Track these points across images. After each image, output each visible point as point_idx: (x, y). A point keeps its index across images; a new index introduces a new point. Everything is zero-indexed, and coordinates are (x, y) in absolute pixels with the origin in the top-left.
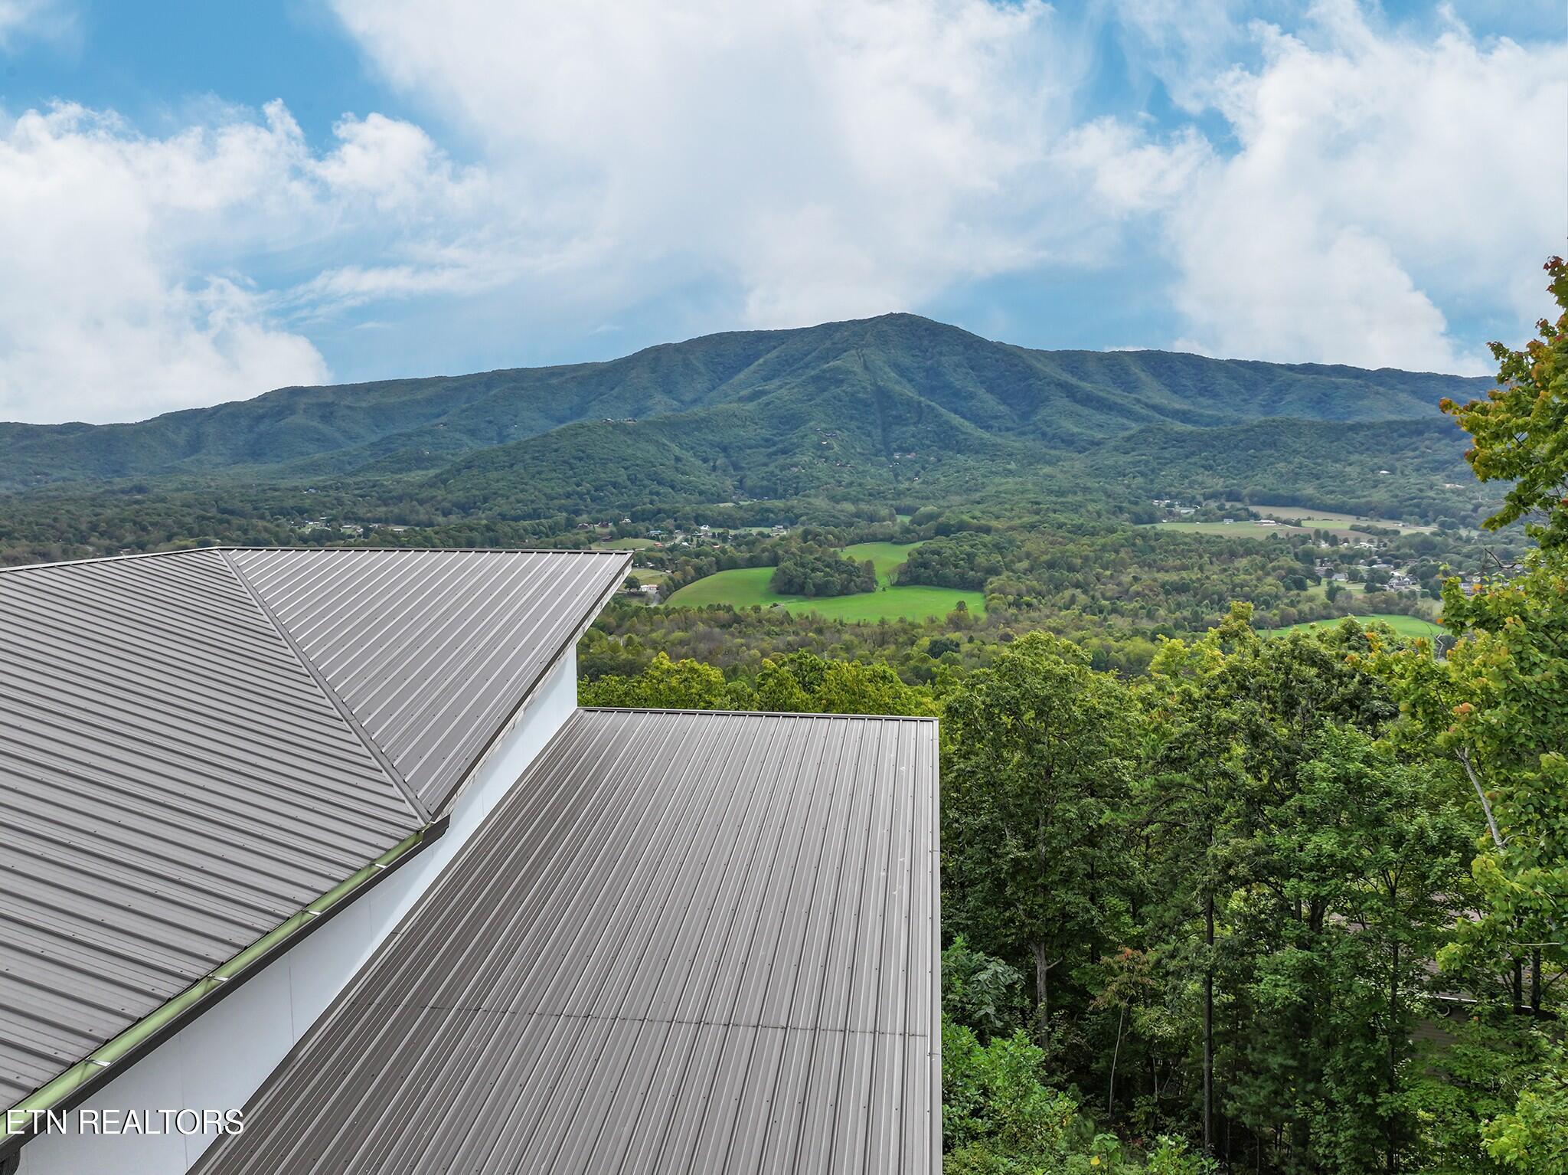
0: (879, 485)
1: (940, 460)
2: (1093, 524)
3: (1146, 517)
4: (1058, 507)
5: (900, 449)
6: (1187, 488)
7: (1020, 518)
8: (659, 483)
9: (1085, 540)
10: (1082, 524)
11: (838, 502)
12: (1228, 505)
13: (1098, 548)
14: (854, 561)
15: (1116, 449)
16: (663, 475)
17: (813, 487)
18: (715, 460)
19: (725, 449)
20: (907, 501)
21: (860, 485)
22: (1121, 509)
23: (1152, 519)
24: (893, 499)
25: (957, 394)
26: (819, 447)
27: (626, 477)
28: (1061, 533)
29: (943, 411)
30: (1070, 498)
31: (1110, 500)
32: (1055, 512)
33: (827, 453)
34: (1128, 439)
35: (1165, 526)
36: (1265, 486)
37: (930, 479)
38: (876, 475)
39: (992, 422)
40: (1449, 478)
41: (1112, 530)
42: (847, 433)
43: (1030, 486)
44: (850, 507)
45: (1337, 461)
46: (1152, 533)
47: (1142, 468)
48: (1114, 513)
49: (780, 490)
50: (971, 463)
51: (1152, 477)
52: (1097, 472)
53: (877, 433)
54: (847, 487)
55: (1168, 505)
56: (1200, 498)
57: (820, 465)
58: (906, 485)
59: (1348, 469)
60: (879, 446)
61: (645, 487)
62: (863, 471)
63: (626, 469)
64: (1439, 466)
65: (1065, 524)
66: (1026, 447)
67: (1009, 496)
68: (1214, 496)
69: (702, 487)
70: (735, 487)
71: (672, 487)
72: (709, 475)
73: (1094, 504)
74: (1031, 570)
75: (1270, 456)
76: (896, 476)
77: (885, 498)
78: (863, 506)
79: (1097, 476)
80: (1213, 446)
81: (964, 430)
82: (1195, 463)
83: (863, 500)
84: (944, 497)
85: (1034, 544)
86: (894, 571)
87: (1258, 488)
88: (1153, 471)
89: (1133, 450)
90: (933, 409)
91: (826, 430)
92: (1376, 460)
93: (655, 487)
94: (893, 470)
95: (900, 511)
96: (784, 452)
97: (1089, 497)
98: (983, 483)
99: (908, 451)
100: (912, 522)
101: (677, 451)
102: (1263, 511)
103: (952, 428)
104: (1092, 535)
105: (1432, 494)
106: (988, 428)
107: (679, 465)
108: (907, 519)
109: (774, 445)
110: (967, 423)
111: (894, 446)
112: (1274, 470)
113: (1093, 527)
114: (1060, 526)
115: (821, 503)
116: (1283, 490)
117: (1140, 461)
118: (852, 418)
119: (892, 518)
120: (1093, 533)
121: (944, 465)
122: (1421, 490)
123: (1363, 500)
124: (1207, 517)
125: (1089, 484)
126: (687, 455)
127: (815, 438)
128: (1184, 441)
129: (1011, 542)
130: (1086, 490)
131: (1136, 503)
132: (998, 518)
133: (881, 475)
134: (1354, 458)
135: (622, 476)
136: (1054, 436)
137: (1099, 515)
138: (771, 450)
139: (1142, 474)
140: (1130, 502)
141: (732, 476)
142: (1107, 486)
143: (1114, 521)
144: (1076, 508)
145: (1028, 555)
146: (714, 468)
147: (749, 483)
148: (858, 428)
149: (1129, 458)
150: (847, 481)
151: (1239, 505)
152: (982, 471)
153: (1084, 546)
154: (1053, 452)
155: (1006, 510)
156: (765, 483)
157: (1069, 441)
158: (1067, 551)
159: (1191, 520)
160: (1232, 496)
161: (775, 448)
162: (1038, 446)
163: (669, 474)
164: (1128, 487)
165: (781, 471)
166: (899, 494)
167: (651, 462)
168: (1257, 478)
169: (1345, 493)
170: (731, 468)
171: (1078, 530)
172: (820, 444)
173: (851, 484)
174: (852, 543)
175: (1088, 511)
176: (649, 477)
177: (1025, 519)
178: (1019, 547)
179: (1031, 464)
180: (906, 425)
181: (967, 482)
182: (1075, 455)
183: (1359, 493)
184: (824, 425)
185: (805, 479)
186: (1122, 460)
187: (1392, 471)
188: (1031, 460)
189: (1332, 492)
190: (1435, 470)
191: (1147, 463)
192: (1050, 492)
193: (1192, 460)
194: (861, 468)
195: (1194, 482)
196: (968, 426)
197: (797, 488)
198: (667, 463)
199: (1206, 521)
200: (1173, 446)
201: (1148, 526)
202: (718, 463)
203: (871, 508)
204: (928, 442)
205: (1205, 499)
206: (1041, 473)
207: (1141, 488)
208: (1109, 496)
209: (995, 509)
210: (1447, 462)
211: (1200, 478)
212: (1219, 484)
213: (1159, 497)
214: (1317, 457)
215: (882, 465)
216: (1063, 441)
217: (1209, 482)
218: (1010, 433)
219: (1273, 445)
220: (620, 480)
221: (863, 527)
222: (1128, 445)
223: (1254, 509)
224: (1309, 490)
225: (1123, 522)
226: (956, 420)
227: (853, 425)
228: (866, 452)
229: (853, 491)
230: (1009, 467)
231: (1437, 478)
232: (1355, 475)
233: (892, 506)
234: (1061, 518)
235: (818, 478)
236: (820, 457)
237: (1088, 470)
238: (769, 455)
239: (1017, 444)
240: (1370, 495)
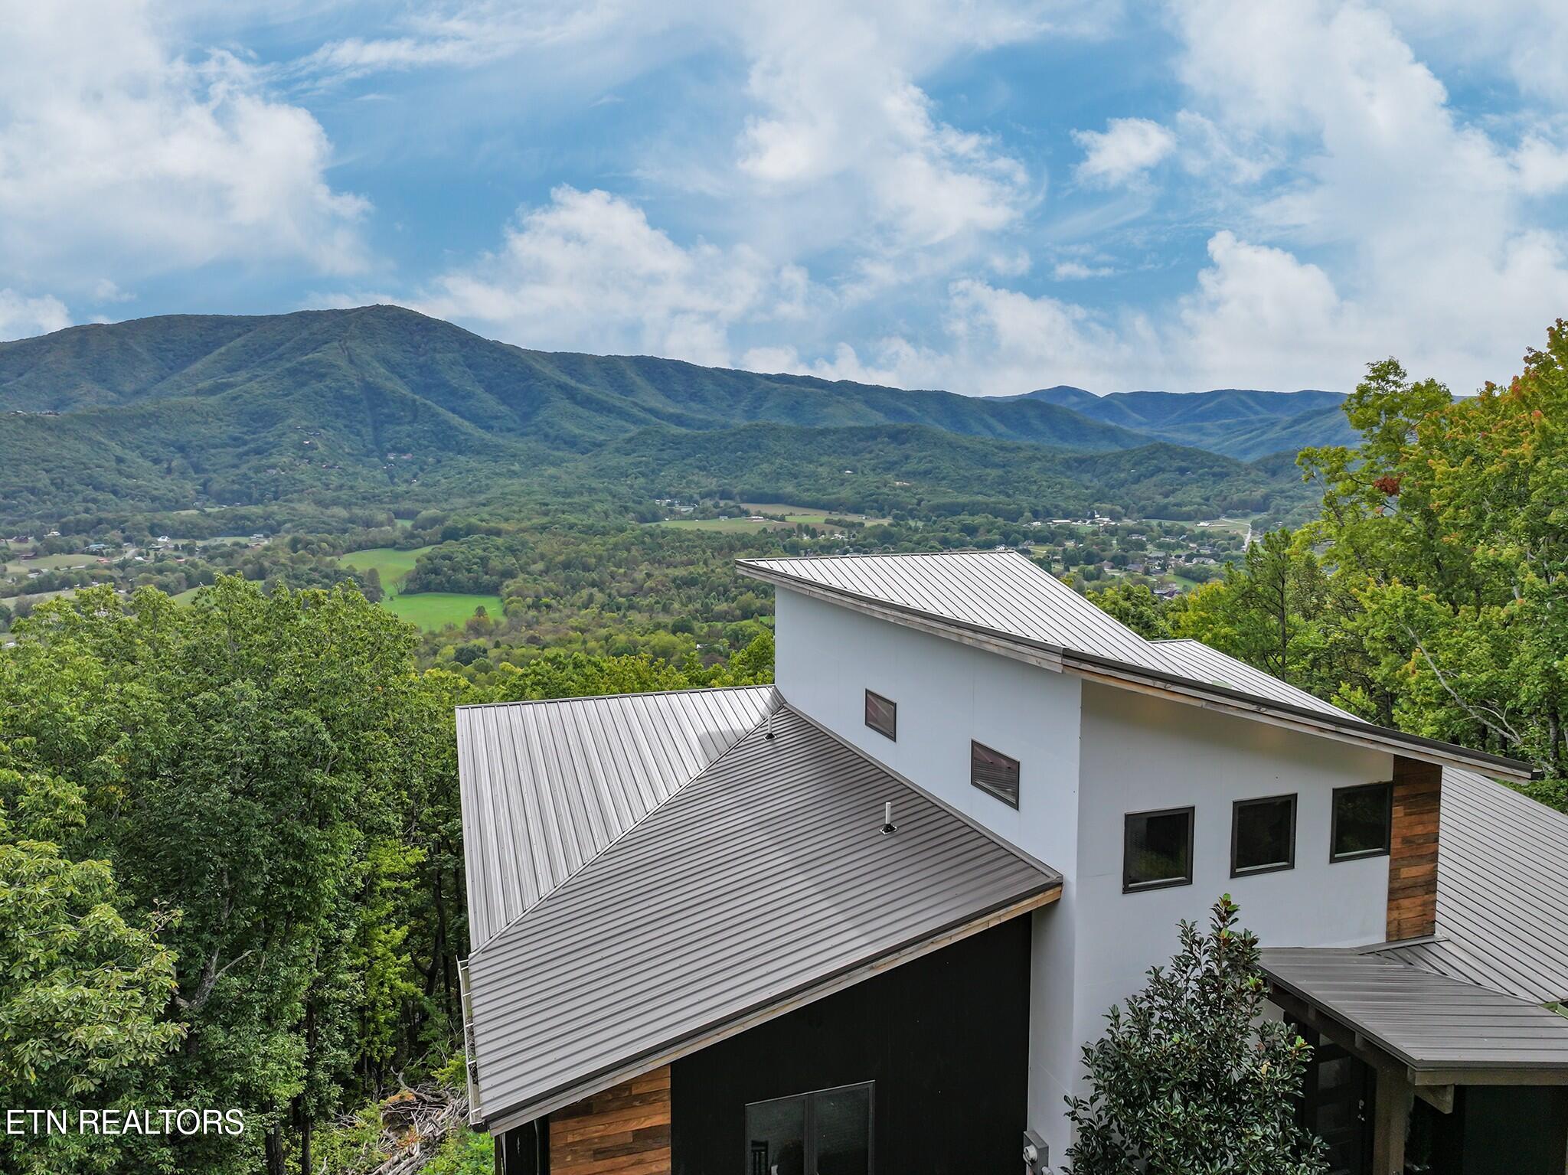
0: (373, 488)
1: (439, 461)
2: (602, 524)
3: (649, 516)
4: (566, 507)
5: (394, 449)
6: (684, 488)
7: (529, 519)
8: (96, 488)
9: (597, 540)
10: (593, 525)
11: (327, 507)
12: (722, 503)
13: (611, 547)
14: (355, 570)
15: (617, 450)
16: (102, 479)
17: (295, 491)
18: (170, 462)
19: (181, 449)
20: (406, 505)
21: (351, 488)
22: (626, 509)
23: (656, 518)
24: (391, 502)
25: (453, 392)
26: (300, 446)
27: (48, 481)
28: (574, 533)
29: (441, 410)
30: (576, 499)
31: (616, 500)
32: (563, 512)
33: (309, 454)
34: (629, 441)
35: (668, 524)
36: (752, 485)
37: (430, 481)
38: (369, 477)
39: (492, 423)
40: (898, 477)
41: (622, 530)
42: (332, 432)
43: (536, 488)
44: (341, 512)
45: (810, 462)
46: (658, 531)
47: (643, 469)
48: (620, 513)
49: (256, 495)
50: (473, 464)
51: (653, 477)
52: (601, 472)
53: (368, 432)
54: (335, 490)
55: (669, 504)
56: (696, 497)
57: (303, 467)
58: (403, 488)
59: (820, 469)
60: (370, 446)
61: (76, 493)
62: (354, 473)
63: (47, 471)
64: (890, 467)
65: (576, 525)
66: (529, 448)
67: (516, 498)
68: (709, 495)
69: (155, 493)
70: (198, 492)
71: (115, 493)
72: (162, 478)
73: (600, 504)
74: (546, 571)
75: (755, 458)
76: (392, 478)
77: (381, 501)
78: (358, 511)
79: (601, 477)
80: (706, 448)
81: (463, 430)
82: (691, 465)
83: (356, 504)
84: (446, 500)
85: (546, 545)
86: (401, 579)
87: (747, 487)
88: (653, 471)
89: (634, 451)
90: (430, 408)
91: (307, 429)
92: (841, 461)
93: (90, 492)
94: (388, 472)
95: (399, 515)
96: (258, 452)
97: (595, 497)
98: (487, 485)
99: (403, 451)
100: (415, 527)
101: (119, 451)
102: (752, 508)
103: (451, 428)
104: (604, 534)
105: (885, 490)
106: (489, 428)
107: (123, 467)
108: (408, 524)
109: (245, 443)
110: (466, 423)
111: (388, 446)
112: (759, 471)
113: (604, 527)
114: (571, 527)
115: (306, 508)
116: (768, 489)
117: (641, 462)
118: (337, 416)
119: (390, 522)
120: (604, 533)
121: (445, 466)
122: (878, 488)
123: (833, 497)
124: (705, 515)
125: (593, 485)
126: (130, 455)
127: (296, 437)
128: (680, 443)
129: (524, 544)
130: (592, 490)
131: (640, 503)
132: (507, 520)
133: (374, 477)
134: (824, 459)
135: (44, 480)
136: (556, 438)
137: (607, 516)
138: (240, 450)
139: (643, 474)
140: (634, 501)
141: (193, 479)
142: (611, 486)
143: (621, 521)
144: (584, 508)
145: (542, 557)
146: (169, 471)
147: (215, 487)
148: (345, 426)
149: (630, 459)
150: (335, 484)
151: (731, 503)
152: (486, 472)
153: (596, 546)
154: (556, 453)
155: (514, 512)
156: (236, 487)
157: (572, 443)
158: (582, 551)
159: (691, 518)
160: (725, 495)
161: (246, 448)
162: (542, 448)
163: (109, 478)
164: (631, 487)
165: (256, 473)
166: (396, 497)
167: (82, 463)
168: (745, 478)
169: (818, 491)
170: (191, 471)
171: (590, 531)
172: (302, 444)
173: (341, 487)
174: (349, 550)
175: (596, 511)
176: (81, 481)
177: (534, 521)
178: (532, 549)
179: (535, 465)
180: (399, 424)
181: (470, 484)
182: (578, 456)
183: (830, 490)
184: (305, 423)
185: (285, 482)
186: (624, 461)
187: (855, 471)
188: (536, 461)
189: (808, 490)
190: (887, 470)
191: (647, 464)
192: (557, 493)
193: (688, 461)
194: (351, 470)
195: (692, 481)
196: (467, 426)
197: (276, 492)
198: (106, 464)
199: (704, 518)
200: (670, 448)
201: (653, 525)
202: (174, 464)
203: (367, 512)
204: (426, 443)
205: (702, 498)
206: (546, 474)
207: (644, 489)
208: (614, 496)
209: (503, 511)
210: (896, 463)
211: (696, 479)
212: (712, 483)
213: (659, 497)
214: (794, 459)
215: (375, 467)
216: (566, 443)
217: (704, 481)
218: (511, 434)
219: (758, 447)
220: (39, 485)
221: (359, 533)
222: (628, 447)
223: (744, 506)
224: (789, 488)
225: (629, 520)
226: (456, 420)
227: (340, 424)
228: (356, 452)
229: (344, 495)
230: (513, 468)
231: (890, 476)
232: (825, 475)
233: (389, 510)
234: (571, 519)
235: (301, 481)
236: (302, 457)
237: (592, 471)
238: (240, 456)
239: (519, 445)
240: (839, 493)
